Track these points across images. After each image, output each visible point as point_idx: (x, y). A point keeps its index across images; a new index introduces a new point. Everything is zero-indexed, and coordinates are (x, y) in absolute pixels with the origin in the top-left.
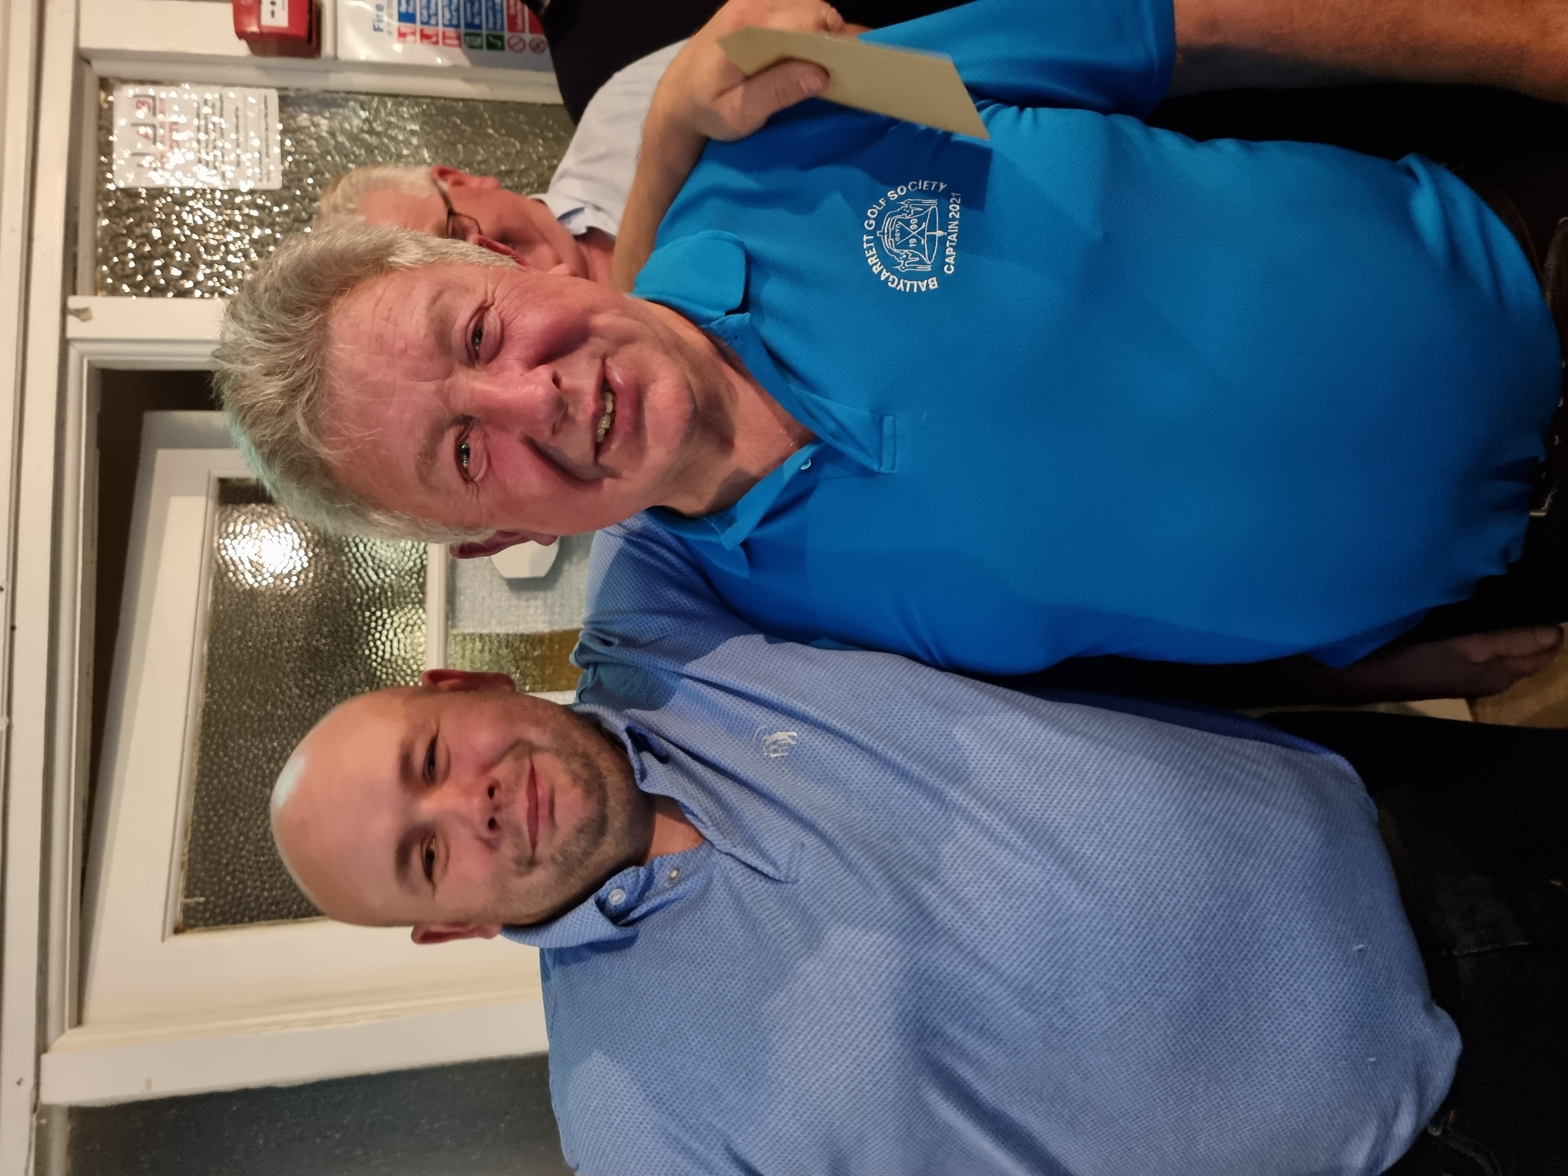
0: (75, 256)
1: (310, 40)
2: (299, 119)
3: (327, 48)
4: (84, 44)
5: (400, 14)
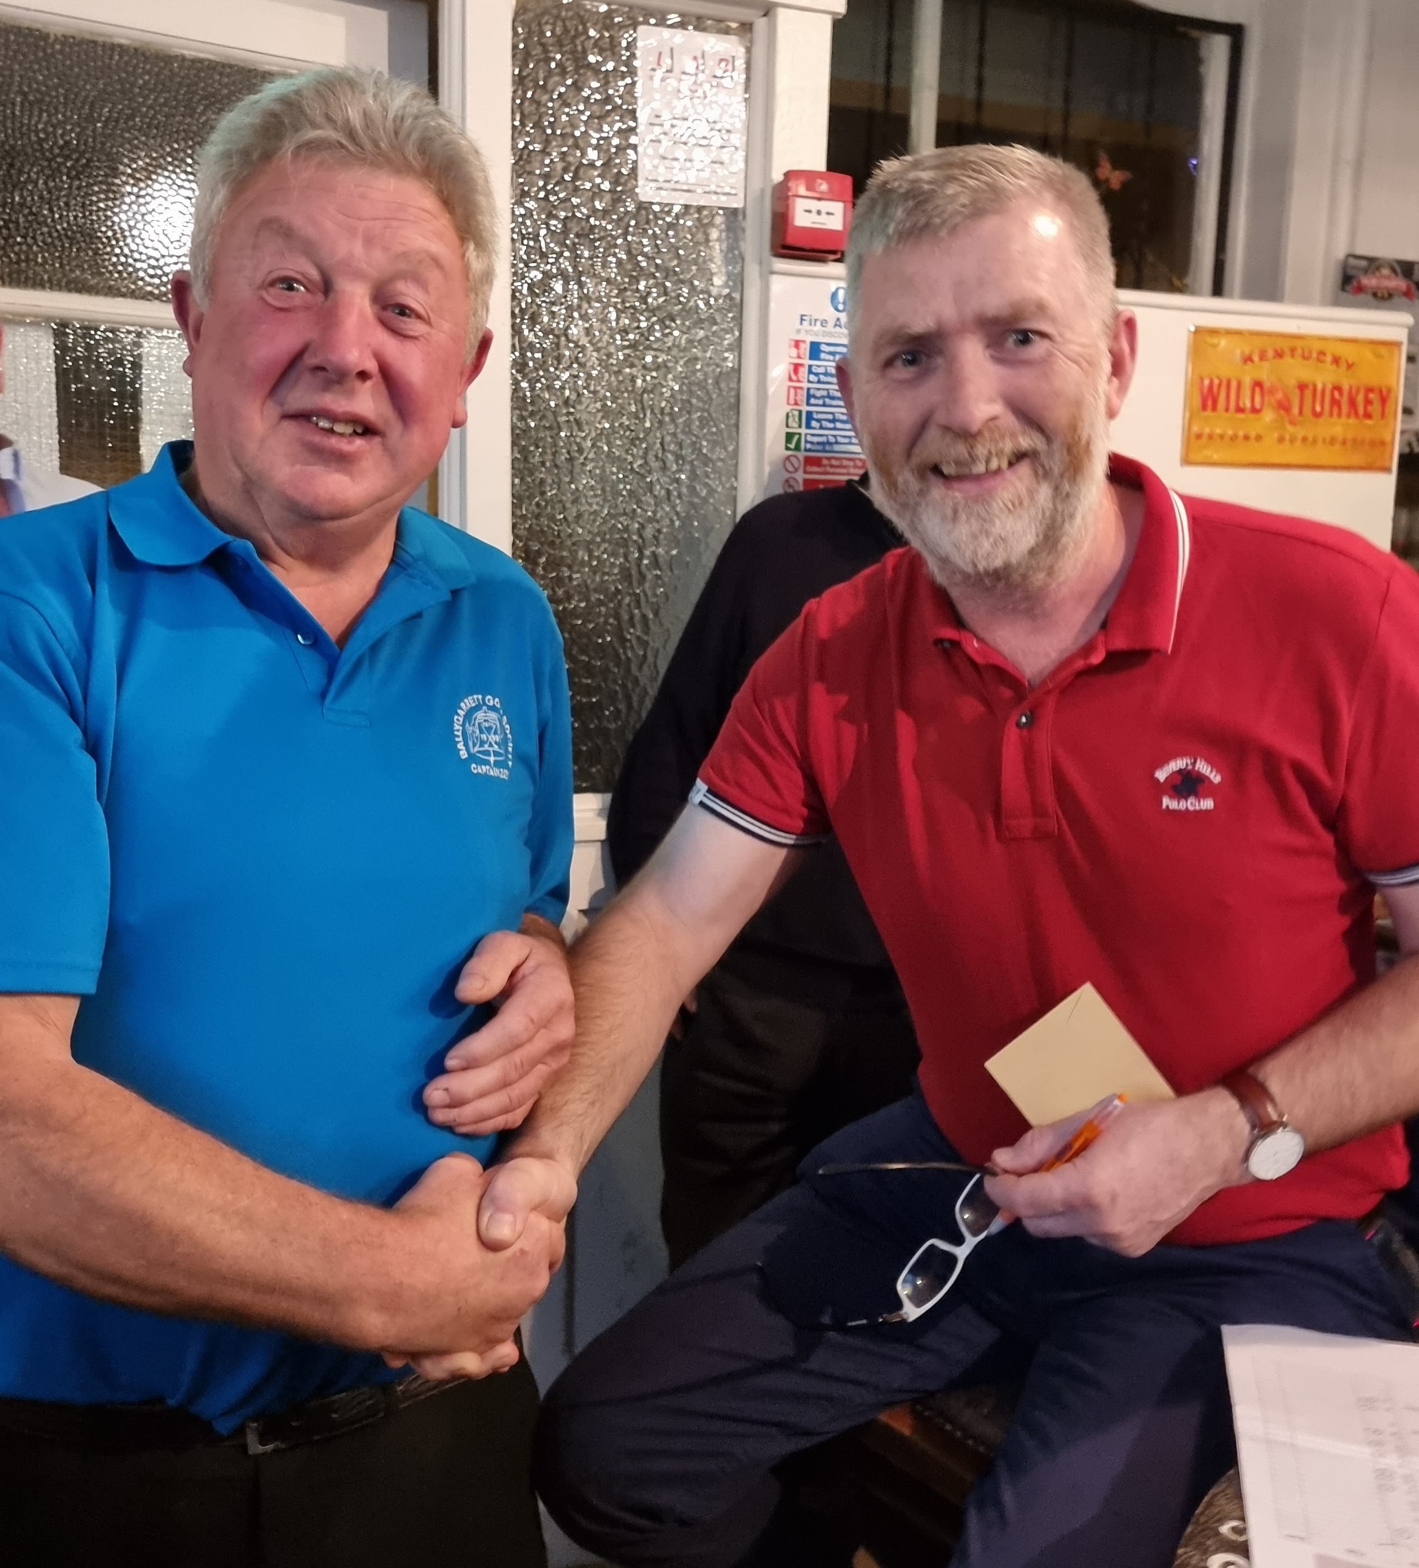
1: (785, 247)
3: (781, 264)
4: (781, 12)
5: (819, 344)
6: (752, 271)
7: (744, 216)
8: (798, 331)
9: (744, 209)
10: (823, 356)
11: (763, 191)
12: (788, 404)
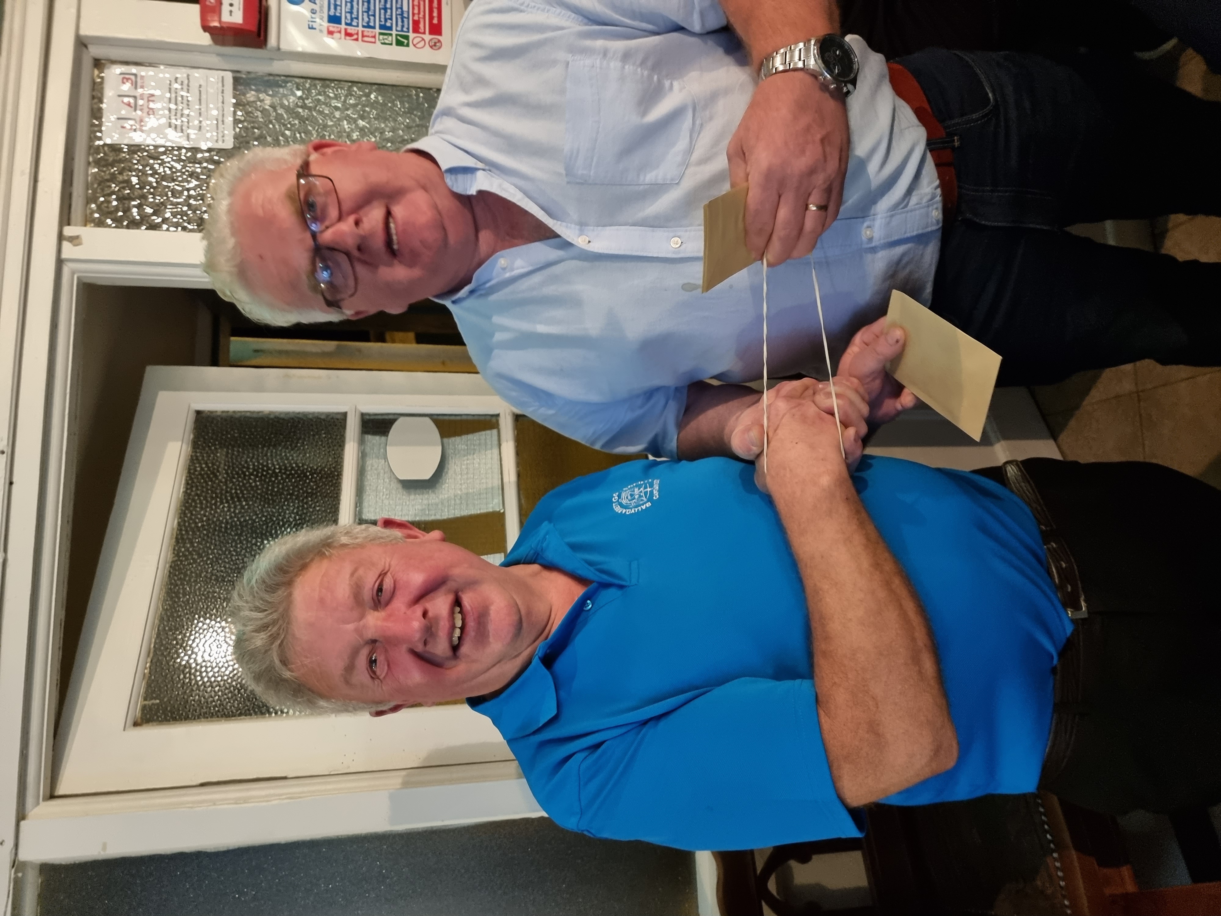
0: (70, 195)
1: (259, 35)
2: (248, 95)
3: (272, 41)
4: (83, 32)
5: (329, 17)
6: (279, 67)
7: (238, 72)
8: (321, 31)
9: (233, 71)
10: (338, 14)
11: (219, 55)
12: (375, 42)
